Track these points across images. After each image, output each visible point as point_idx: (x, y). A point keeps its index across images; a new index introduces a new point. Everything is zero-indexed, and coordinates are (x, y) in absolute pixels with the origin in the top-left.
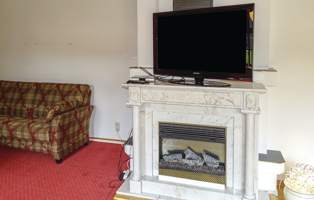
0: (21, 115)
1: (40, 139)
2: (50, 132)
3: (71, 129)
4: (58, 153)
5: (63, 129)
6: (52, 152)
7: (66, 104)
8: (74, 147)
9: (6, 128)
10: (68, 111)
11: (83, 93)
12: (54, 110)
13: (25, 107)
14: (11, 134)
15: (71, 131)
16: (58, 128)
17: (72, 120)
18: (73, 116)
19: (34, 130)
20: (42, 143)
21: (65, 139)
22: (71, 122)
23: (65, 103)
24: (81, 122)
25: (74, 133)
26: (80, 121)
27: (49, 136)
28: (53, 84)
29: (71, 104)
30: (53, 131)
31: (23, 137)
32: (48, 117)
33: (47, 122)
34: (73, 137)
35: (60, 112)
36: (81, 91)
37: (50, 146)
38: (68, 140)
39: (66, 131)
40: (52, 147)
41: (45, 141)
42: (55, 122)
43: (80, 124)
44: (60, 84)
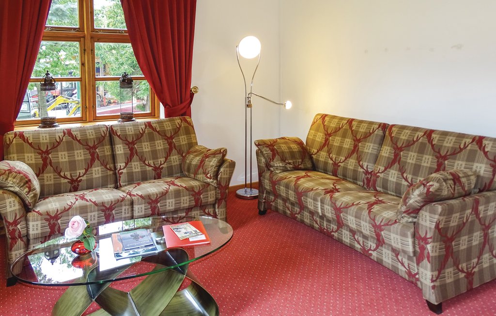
0: (355, 181)
1: (394, 245)
2: (414, 236)
3: (464, 239)
4: (434, 287)
5: (445, 236)
6: (418, 280)
7: (453, 180)
8: (471, 283)
9: (330, 202)
10: (456, 195)
11: (491, 157)
12: (426, 189)
13: (362, 167)
14: (338, 217)
15: (463, 243)
16: (435, 232)
17: (467, 220)
18: (469, 211)
19: (381, 222)
20: (396, 252)
21: (449, 260)
22: (464, 224)
23: (451, 177)
24: (488, 227)
25: (469, 249)
26: (485, 225)
27: (414, 243)
28: (416, 129)
29: (463, 180)
30: (423, 236)
31: (360, 229)
32: (411, 201)
33: (408, 212)
34: (469, 259)
35: (438, 197)
36: (486, 153)
37: (415, 265)
38: (456, 264)
39: (451, 242)
40: (418, 269)
41: (405, 252)
42: (428, 218)
43: (484, 230)
44: (432, 131)
